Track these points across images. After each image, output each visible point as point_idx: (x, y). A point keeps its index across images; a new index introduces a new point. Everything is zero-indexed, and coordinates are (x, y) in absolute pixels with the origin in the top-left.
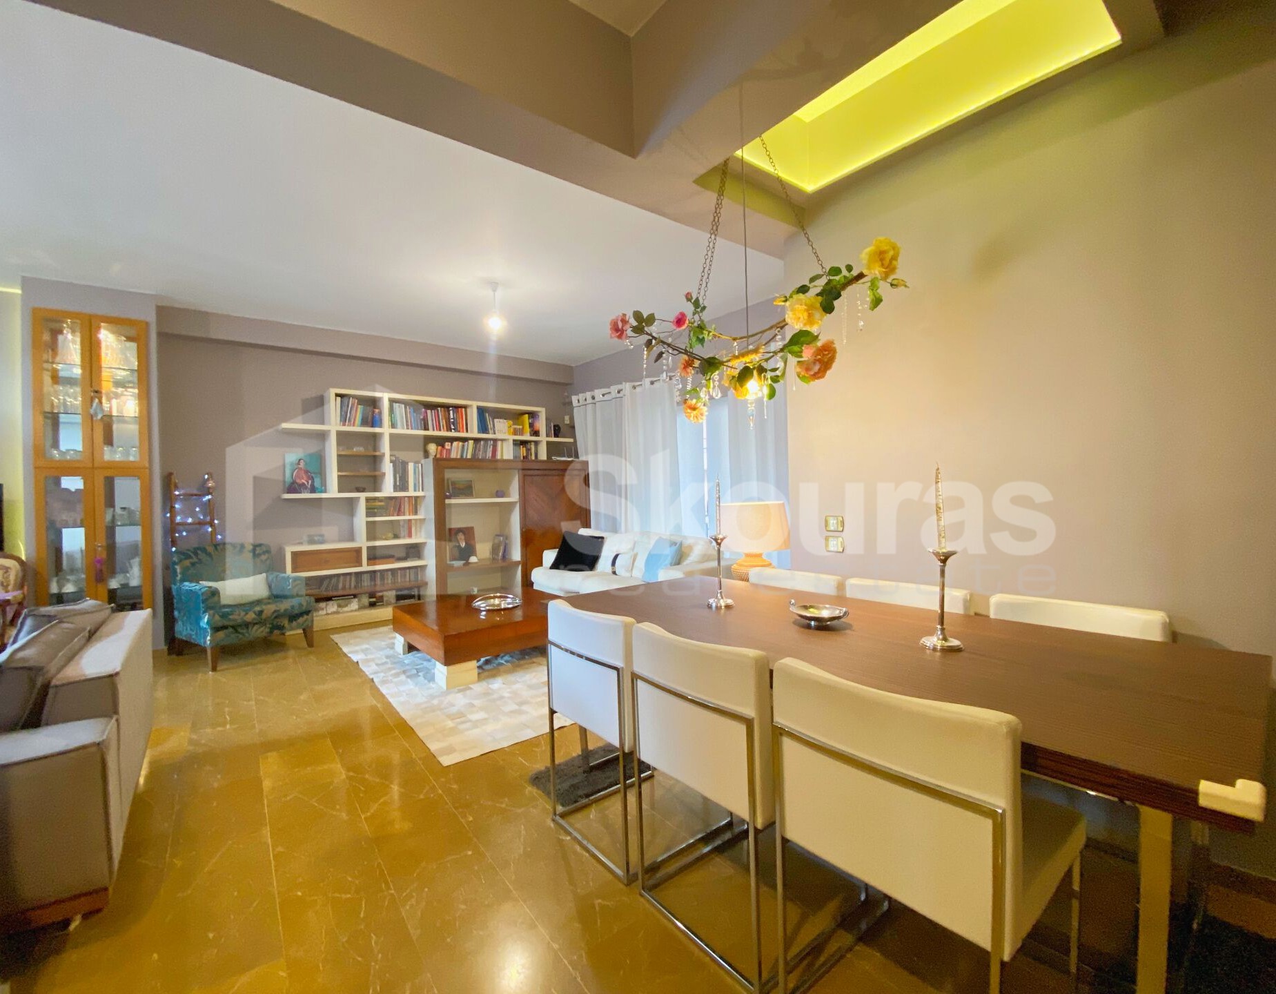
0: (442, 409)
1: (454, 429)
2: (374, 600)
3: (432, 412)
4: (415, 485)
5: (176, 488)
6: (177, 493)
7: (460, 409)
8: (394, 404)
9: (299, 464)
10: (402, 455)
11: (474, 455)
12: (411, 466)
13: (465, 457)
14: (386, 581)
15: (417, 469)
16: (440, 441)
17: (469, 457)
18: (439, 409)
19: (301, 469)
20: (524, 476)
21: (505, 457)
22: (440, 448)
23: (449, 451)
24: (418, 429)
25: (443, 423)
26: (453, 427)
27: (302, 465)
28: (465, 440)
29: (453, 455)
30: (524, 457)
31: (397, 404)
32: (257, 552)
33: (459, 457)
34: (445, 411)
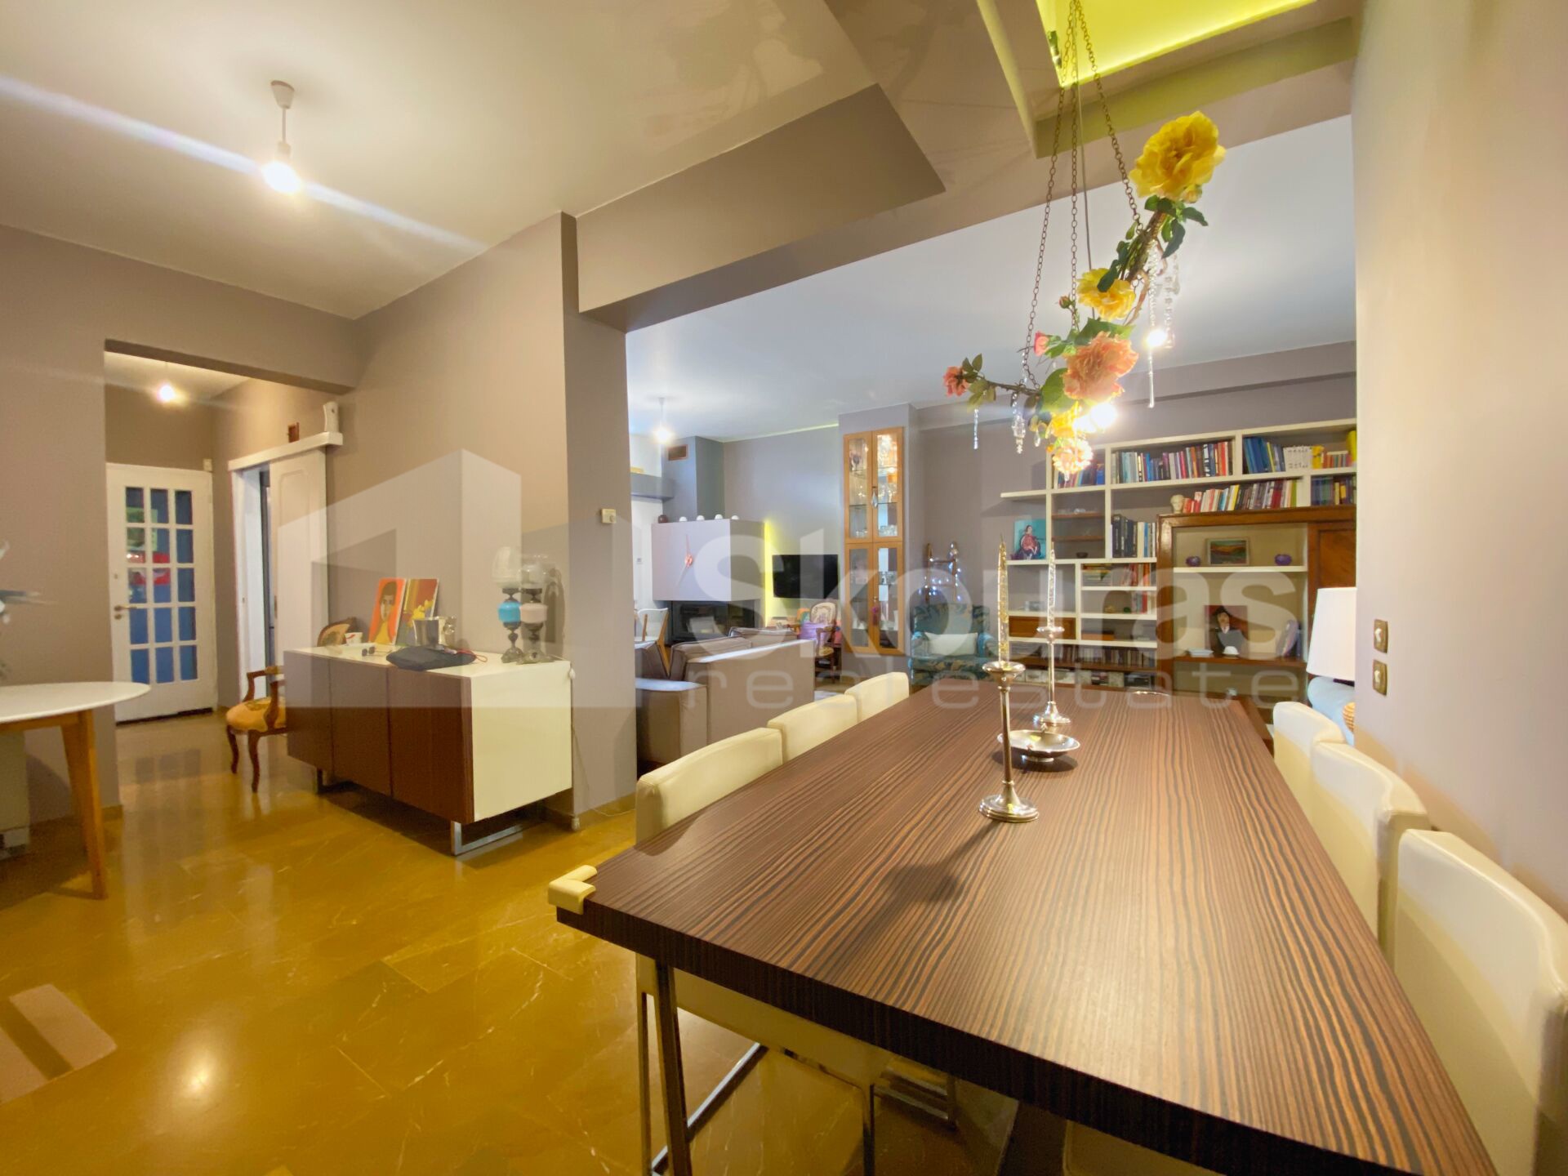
0: (1193, 448)
1: (1209, 473)
2: (1097, 679)
3: (1175, 455)
4: (1146, 549)
5: (931, 557)
6: (931, 560)
7: (1219, 444)
8: (1123, 453)
9: (1026, 530)
10: (1128, 514)
11: (1238, 506)
12: (1141, 527)
13: (1223, 509)
14: (1112, 661)
15: (1149, 530)
16: (1188, 491)
17: (1231, 508)
18: (1187, 449)
19: (1028, 535)
20: (1320, 531)
21: (1299, 504)
22: (1187, 500)
23: (1198, 505)
24: (1155, 480)
25: (1192, 466)
26: (1207, 470)
27: (1030, 531)
28: (1228, 485)
29: (1205, 509)
30: (1341, 501)
31: (1128, 454)
32: (976, 613)
33: (1214, 509)
34: (1196, 451)
